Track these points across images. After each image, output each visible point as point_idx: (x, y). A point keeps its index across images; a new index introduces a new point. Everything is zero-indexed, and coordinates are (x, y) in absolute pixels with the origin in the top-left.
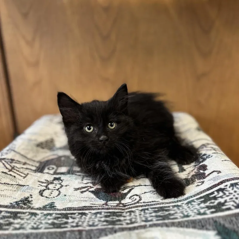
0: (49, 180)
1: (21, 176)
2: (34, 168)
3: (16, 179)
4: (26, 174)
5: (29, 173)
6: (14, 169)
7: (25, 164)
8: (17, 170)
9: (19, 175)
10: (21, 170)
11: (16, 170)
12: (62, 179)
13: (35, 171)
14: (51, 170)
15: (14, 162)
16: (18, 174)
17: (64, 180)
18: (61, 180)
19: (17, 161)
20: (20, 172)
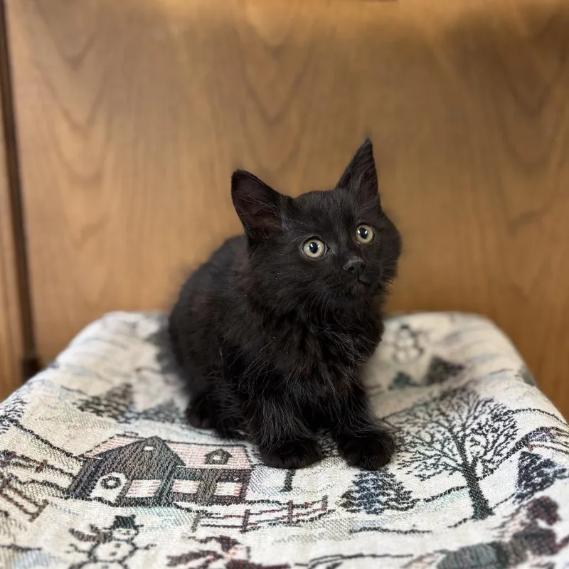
0: (100, 527)
1: (26, 512)
2: (65, 482)
3: (9, 522)
4: (41, 503)
5: (50, 499)
6: (10, 487)
7: (42, 466)
8: (16, 490)
9: (21, 507)
10: (29, 490)
11: (13, 489)
12: (137, 522)
13: (68, 493)
14: (111, 488)
15: (14, 460)
16: (17, 504)
17: (142, 526)
18: (136, 528)
19: (23, 457)
20: (25, 497)
